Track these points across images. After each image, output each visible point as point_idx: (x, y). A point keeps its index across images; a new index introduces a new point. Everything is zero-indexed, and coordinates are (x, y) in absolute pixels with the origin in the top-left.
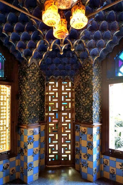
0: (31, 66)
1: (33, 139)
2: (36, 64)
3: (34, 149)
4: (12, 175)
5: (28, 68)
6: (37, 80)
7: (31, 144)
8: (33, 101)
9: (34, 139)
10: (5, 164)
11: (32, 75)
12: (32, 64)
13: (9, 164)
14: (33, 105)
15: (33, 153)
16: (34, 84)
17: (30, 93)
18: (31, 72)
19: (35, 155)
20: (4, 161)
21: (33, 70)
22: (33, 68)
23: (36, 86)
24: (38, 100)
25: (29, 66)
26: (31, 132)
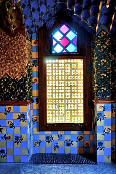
0: (100, 34)
1: (103, 115)
2: (107, 30)
3: (105, 127)
4: (86, 148)
5: (96, 37)
6: (108, 49)
7: (101, 121)
8: (103, 73)
9: (105, 115)
10: (79, 135)
11: (102, 44)
12: (101, 31)
13: (82, 136)
14: (102, 78)
15: (104, 131)
16: (103, 53)
17: (99, 65)
18: (99, 40)
19: (106, 134)
20: (78, 132)
21: (103, 38)
22: (102, 36)
23: (107, 56)
24: (109, 71)
25: (97, 34)
26: (101, 108)
